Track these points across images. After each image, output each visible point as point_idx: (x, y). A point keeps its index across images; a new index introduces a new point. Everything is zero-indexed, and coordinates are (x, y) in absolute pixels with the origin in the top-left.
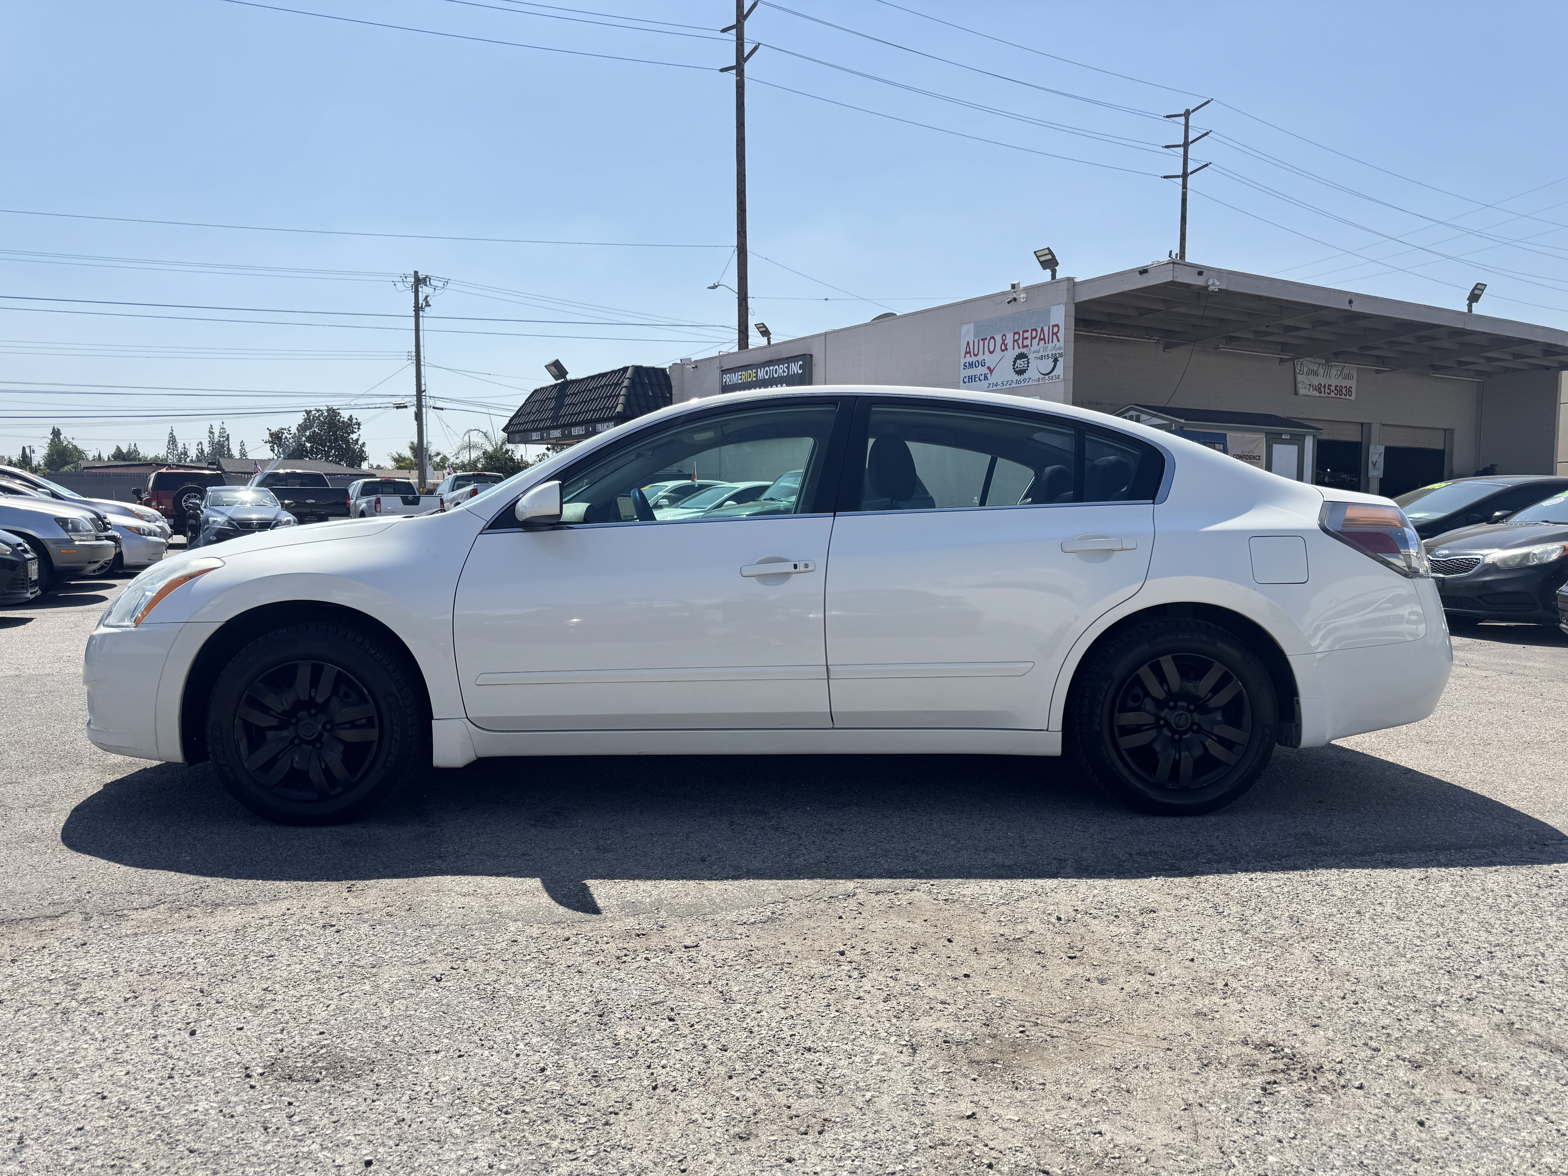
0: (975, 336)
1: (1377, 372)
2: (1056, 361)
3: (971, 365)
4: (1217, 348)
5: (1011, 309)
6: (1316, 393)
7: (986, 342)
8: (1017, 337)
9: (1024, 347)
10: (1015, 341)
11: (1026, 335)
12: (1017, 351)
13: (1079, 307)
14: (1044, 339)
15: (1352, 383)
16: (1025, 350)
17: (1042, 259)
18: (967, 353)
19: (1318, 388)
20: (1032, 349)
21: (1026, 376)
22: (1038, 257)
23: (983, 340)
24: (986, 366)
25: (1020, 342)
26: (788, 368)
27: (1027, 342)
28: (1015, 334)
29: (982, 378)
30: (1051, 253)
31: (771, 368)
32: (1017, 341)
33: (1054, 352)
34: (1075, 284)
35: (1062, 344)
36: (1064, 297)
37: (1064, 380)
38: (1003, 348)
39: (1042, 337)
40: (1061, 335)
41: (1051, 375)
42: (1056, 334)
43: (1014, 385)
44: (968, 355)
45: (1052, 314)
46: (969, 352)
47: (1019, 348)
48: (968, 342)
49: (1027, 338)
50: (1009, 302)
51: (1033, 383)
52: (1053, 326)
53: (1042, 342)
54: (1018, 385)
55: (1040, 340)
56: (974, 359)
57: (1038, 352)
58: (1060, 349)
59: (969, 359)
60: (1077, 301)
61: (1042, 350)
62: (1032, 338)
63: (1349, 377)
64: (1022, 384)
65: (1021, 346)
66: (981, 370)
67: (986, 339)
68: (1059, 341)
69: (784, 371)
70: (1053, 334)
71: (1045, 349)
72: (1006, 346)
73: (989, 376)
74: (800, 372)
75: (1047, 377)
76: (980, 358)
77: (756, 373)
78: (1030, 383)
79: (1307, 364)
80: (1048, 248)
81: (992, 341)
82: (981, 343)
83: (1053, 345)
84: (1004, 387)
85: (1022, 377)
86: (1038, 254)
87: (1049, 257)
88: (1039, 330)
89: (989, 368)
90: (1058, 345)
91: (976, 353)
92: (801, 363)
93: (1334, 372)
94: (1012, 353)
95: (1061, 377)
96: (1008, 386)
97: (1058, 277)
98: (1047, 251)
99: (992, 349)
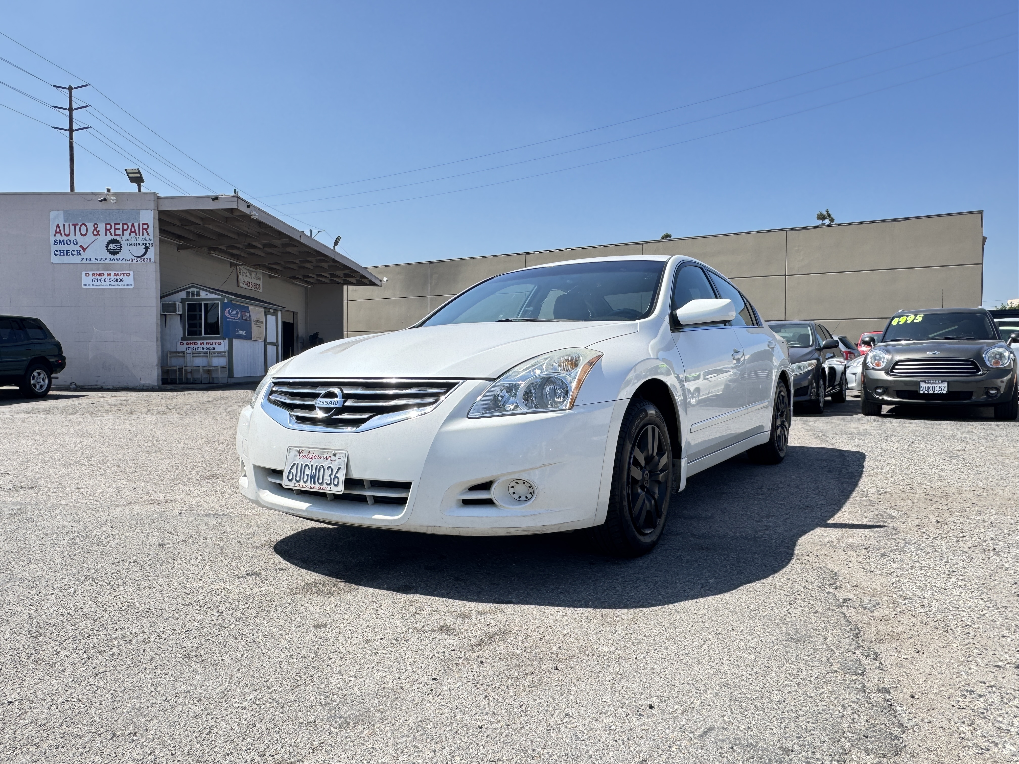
0: (66, 221)
1: (270, 277)
2: (147, 248)
3: (62, 242)
4: (209, 253)
5: (103, 206)
6: (246, 287)
7: (78, 227)
8: (108, 227)
9: (115, 235)
10: (106, 230)
11: (117, 227)
12: (109, 237)
13: (160, 212)
14: (135, 232)
15: (260, 283)
16: (117, 238)
17: (131, 175)
18: (56, 232)
19: (247, 283)
20: (124, 237)
21: (118, 256)
22: (128, 173)
23: (75, 225)
24: (79, 244)
25: (112, 231)
27: (117, 232)
28: (106, 224)
29: (75, 253)
30: (139, 172)
32: (109, 230)
33: (145, 242)
34: (158, 198)
35: (151, 237)
36: (152, 205)
37: (155, 262)
38: (95, 233)
39: (133, 230)
40: (151, 230)
41: (145, 257)
42: (146, 230)
43: (108, 262)
44: (58, 235)
45: (141, 215)
46: (60, 232)
47: (111, 235)
48: (58, 225)
49: (119, 229)
50: (101, 201)
51: (127, 262)
52: (143, 224)
53: (133, 234)
54: (111, 262)
55: (131, 232)
56: (66, 238)
57: (130, 240)
58: (149, 240)
59: (58, 237)
60: (161, 209)
61: (133, 239)
62: (124, 230)
63: (259, 279)
64: (116, 261)
65: (113, 234)
66: (71, 247)
67: (77, 225)
68: (148, 234)
70: (143, 229)
71: (136, 239)
72: (98, 232)
73: (82, 252)
75: (139, 259)
76: (72, 237)
78: (124, 261)
79: (242, 269)
80: (138, 169)
81: (83, 227)
82: (72, 227)
83: (144, 237)
84: (98, 262)
85: (116, 257)
86: (128, 171)
87: (138, 175)
88: (130, 225)
89: (81, 246)
90: (148, 237)
91: (67, 233)
93: (253, 275)
94: (104, 239)
95: (153, 260)
96: (102, 262)
97: (143, 190)
98: (137, 171)
99: (84, 233)
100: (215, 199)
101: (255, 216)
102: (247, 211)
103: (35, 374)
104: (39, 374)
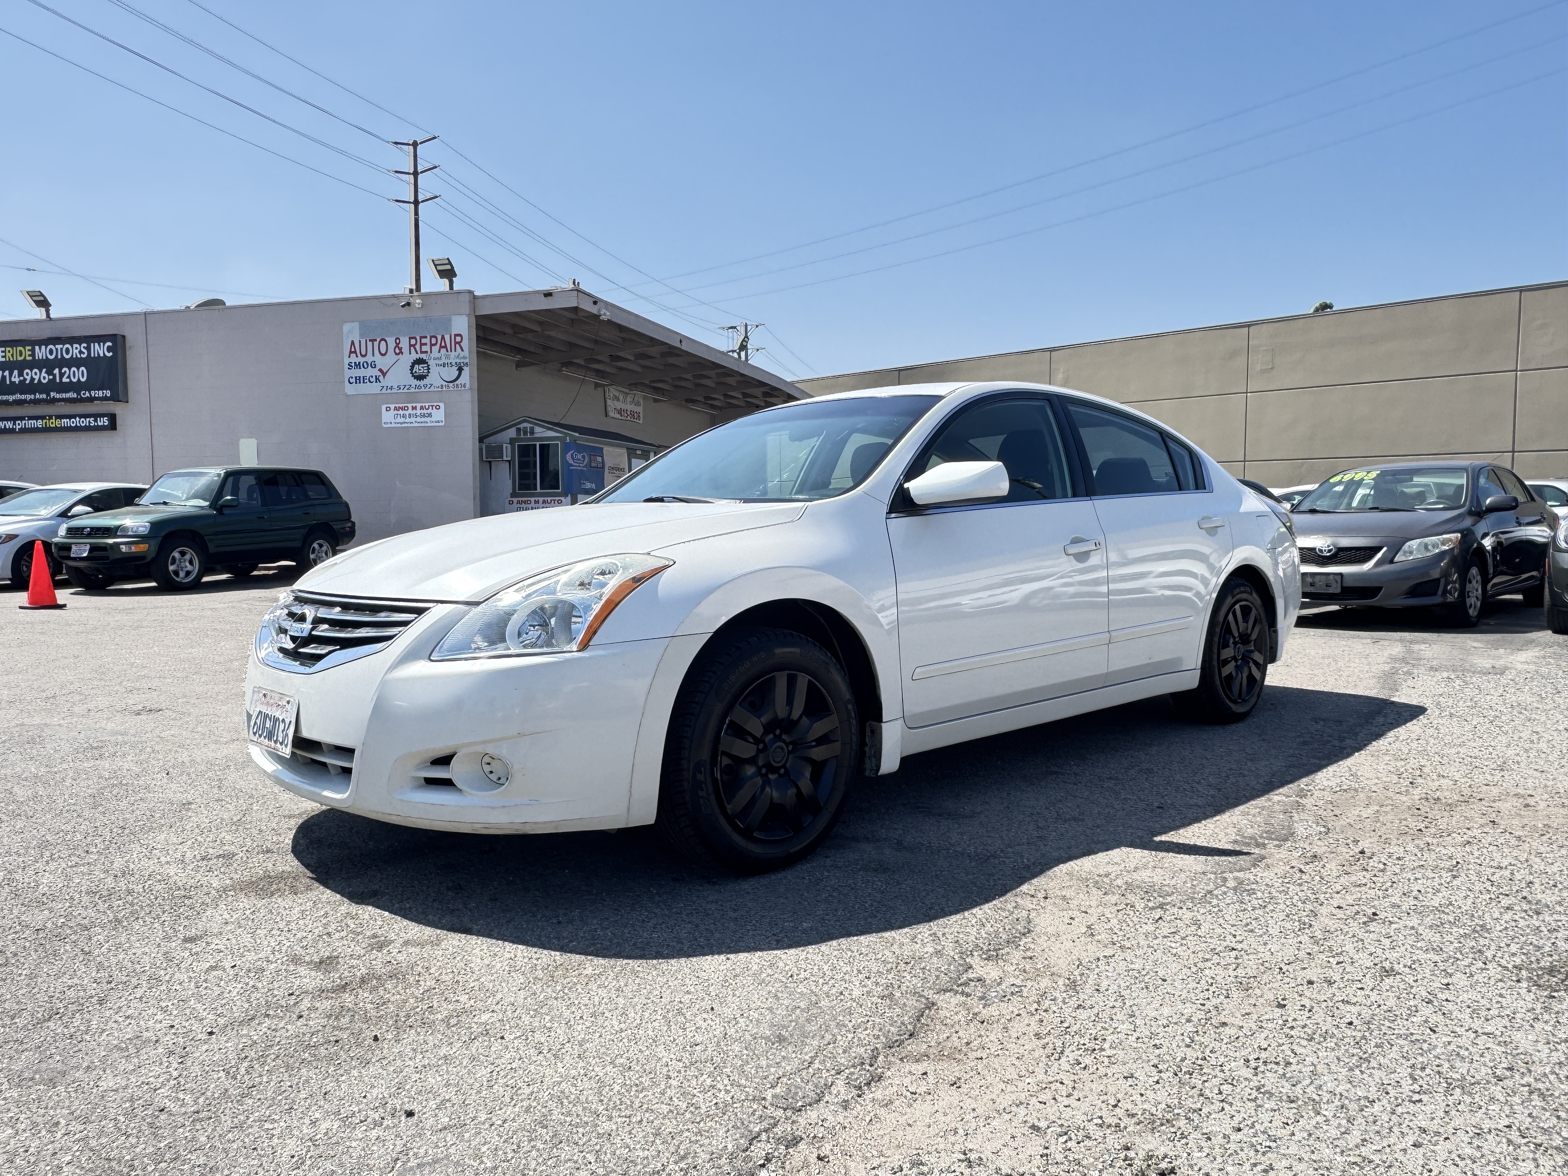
0: (362, 335)
1: (656, 401)
2: (460, 370)
3: (358, 365)
4: (560, 371)
5: (405, 313)
6: (618, 416)
7: (376, 344)
8: (413, 342)
9: (422, 352)
10: (410, 345)
11: (424, 341)
12: (414, 356)
13: (479, 318)
14: (445, 347)
15: (639, 409)
16: (424, 356)
17: (439, 268)
18: (351, 352)
19: (620, 412)
20: (433, 356)
21: (425, 381)
22: (436, 265)
23: (373, 341)
24: (378, 368)
25: (418, 347)
26: (88, 349)
27: (424, 348)
28: (410, 338)
29: (373, 379)
30: (450, 263)
31: (59, 347)
32: (414, 346)
33: (458, 361)
34: (475, 297)
35: (466, 353)
36: (466, 309)
37: (471, 389)
38: (397, 351)
39: (443, 344)
40: (465, 344)
41: (458, 382)
42: (459, 343)
43: (413, 390)
44: (353, 355)
45: (453, 322)
46: (355, 352)
47: (417, 353)
48: (353, 343)
49: (425, 344)
50: (403, 306)
51: (436, 389)
52: (456, 335)
53: (443, 351)
54: (417, 390)
55: (441, 347)
56: (361, 360)
57: (440, 358)
58: (464, 358)
59: (354, 359)
60: (477, 314)
61: (443, 358)
62: (432, 345)
63: (637, 404)
64: (423, 389)
65: (419, 352)
66: (370, 372)
67: (376, 340)
68: (462, 350)
69: (81, 352)
70: (456, 343)
71: (447, 357)
72: (400, 349)
73: (381, 378)
74: (110, 354)
75: (451, 385)
76: (369, 358)
77: (33, 351)
78: (432, 389)
79: (612, 391)
80: (448, 259)
81: (383, 343)
82: (370, 344)
83: (457, 354)
84: (401, 391)
85: (422, 383)
86: (436, 263)
87: (448, 267)
88: (439, 338)
89: (380, 370)
90: (462, 354)
91: (363, 353)
92: (109, 344)
93: (629, 399)
94: (408, 358)
95: (468, 386)
96: (405, 391)
97: (456, 287)
98: (447, 262)
99: (383, 352)
100: (548, 294)
101: (606, 315)
102: (594, 310)
103: (315, 545)
104: (321, 546)
